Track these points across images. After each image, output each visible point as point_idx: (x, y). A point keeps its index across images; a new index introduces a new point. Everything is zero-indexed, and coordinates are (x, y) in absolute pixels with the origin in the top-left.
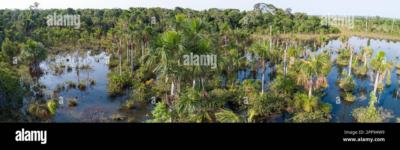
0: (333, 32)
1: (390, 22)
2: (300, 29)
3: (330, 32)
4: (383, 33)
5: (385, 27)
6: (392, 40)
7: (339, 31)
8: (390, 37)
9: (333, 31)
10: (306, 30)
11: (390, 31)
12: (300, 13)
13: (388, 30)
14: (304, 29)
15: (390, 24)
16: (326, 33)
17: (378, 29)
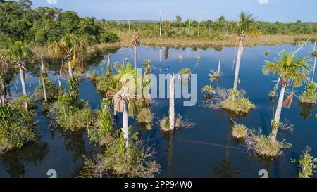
0: (107, 40)
1: (194, 24)
2: (38, 36)
3: (101, 40)
4: (185, 37)
5: (188, 30)
6: (200, 46)
7: (117, 38)
8: (196, 42)
9: (107, 38)
10: (50, 38)
11: (196, 34)
12: (48, 8)
13: (192, 32)
14: (46, 37)
15: (195, 26)
16: (92, 42)
17: (180, 33)
